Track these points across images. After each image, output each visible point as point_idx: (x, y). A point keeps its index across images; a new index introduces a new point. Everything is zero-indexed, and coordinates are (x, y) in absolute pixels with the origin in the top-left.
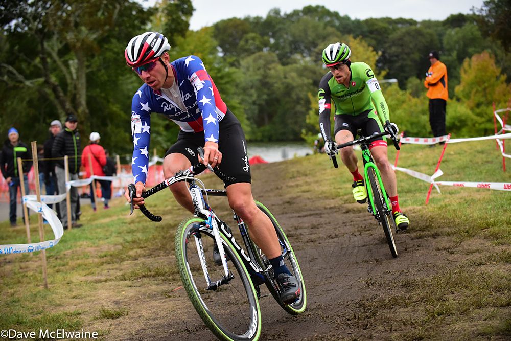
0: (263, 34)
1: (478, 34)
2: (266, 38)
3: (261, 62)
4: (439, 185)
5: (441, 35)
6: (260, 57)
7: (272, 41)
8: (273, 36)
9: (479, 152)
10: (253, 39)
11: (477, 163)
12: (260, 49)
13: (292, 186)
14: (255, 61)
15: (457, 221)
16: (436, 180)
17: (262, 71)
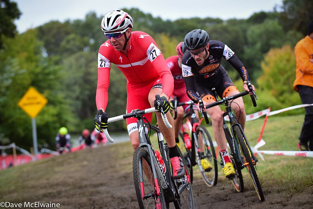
0: (83, 35)
1: (280, 28)
2: (86, 39)
3: (83, 61)
4: (262, 154)
5: (245, 31)
6: (81, 57)
7: (92, 41)
8: (93, 37)
9: (292, 129)
10: (74, 39)
11: (291, 137)
12: (81, 49)
13: (124, 165)
14: (77, 60)
15: (284, 181)
16: (259, 149)
17: (83, 69)
